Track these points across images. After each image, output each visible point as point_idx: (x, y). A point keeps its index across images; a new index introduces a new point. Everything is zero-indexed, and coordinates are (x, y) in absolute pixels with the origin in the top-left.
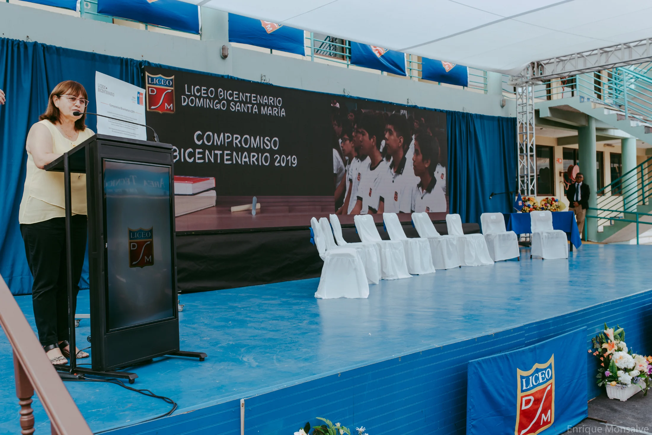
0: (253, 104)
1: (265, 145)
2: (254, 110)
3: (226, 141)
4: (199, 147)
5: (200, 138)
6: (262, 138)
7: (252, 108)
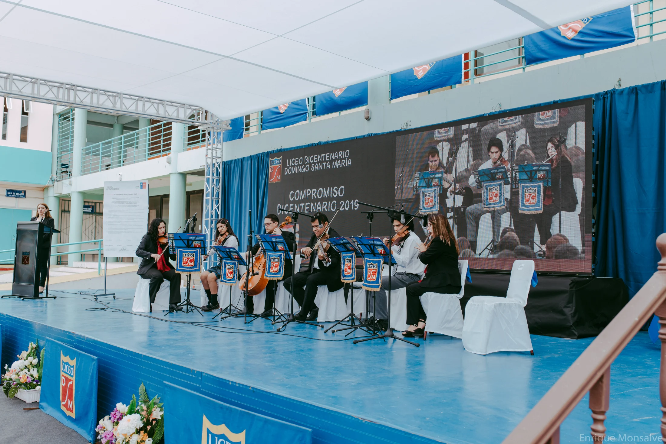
0: (327, 162)
1: (333, 194)
2: (327, 166)
3: (307, 195)
4: (291, 202)
5: (293, 195)
6: (331, 188)
7: (326, 165)
